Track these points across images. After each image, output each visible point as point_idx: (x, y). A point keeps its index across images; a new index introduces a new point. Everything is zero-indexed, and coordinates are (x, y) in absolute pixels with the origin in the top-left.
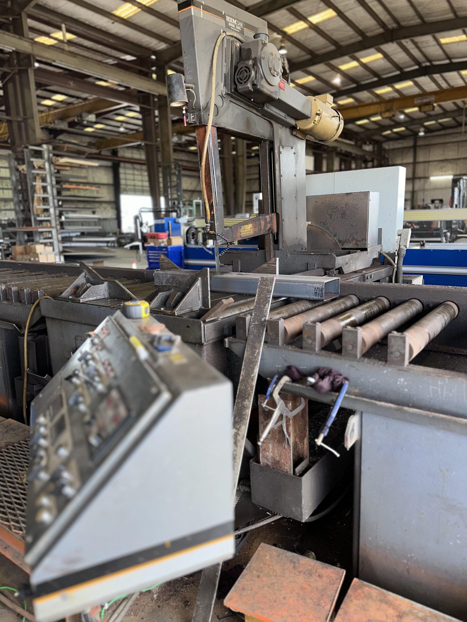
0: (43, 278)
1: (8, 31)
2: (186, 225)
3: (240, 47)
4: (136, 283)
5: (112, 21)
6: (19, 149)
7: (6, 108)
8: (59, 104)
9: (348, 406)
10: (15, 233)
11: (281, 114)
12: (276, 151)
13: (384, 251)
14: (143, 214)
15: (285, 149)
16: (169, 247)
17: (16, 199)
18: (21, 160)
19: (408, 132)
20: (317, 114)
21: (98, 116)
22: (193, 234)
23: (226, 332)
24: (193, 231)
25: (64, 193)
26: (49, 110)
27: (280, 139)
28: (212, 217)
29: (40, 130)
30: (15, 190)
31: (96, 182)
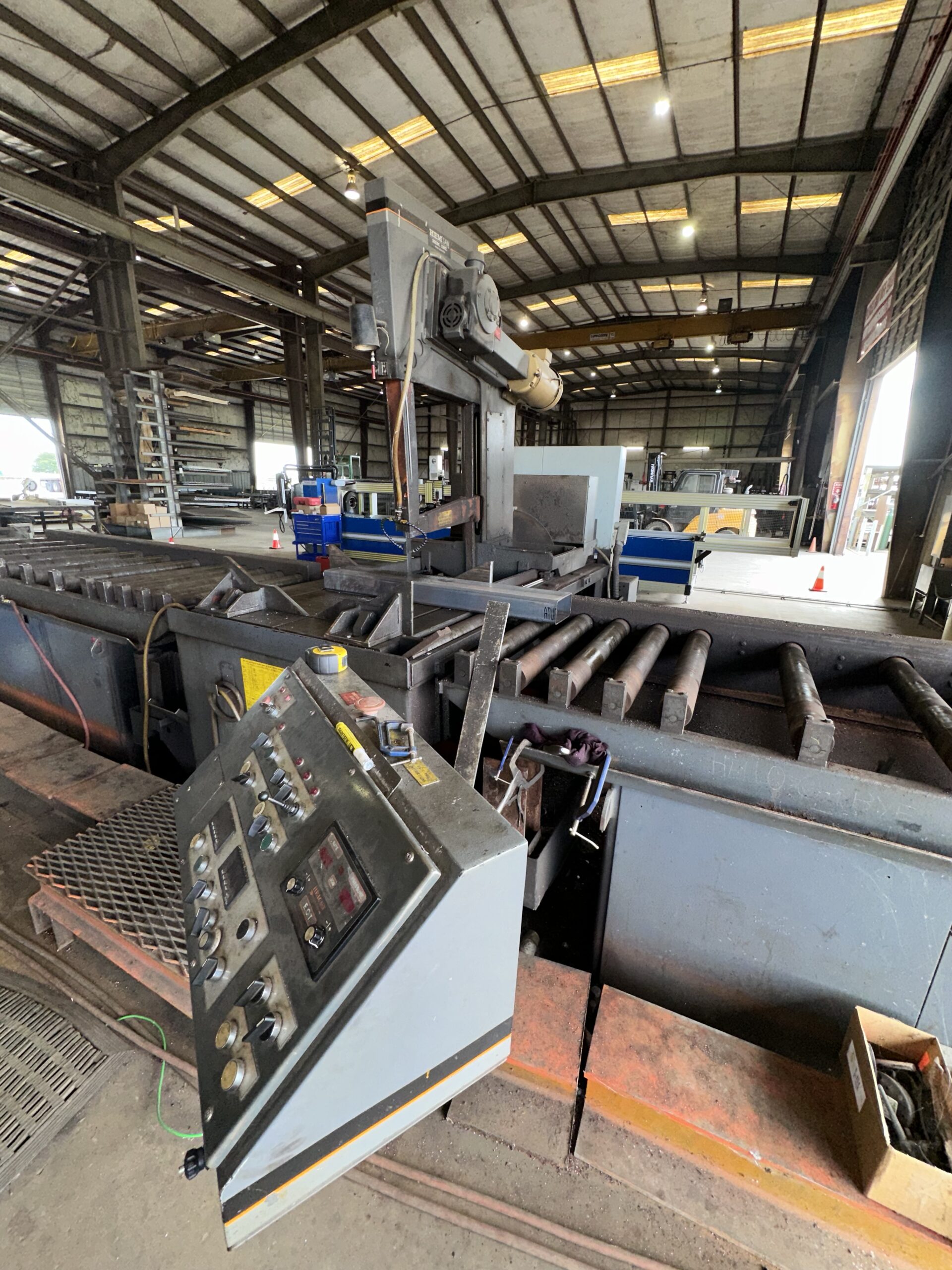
0: (165, 567)
2: (343, 488)
3: (448, 276)
5: (243, 211)
6: (117, 373)
8: (171, 315)
10: (114, 486)
11: (492, 371)
12: (483, 418)
13: (599, 547)
14: (288, 472)
15: (493, 415)
16: (322, 516)
17: (113, 441)
18: (119, 389)
19: (598, 393)
20: (535, 375)
21: (223, 337)
22: (353, 501)
24: (353, 495)
25: (179, 437)
26: (157, 323)
27: (488, 403)
28: (405, 501)
29: (145, 349)
30: (111, 428)
31: (222, 423)
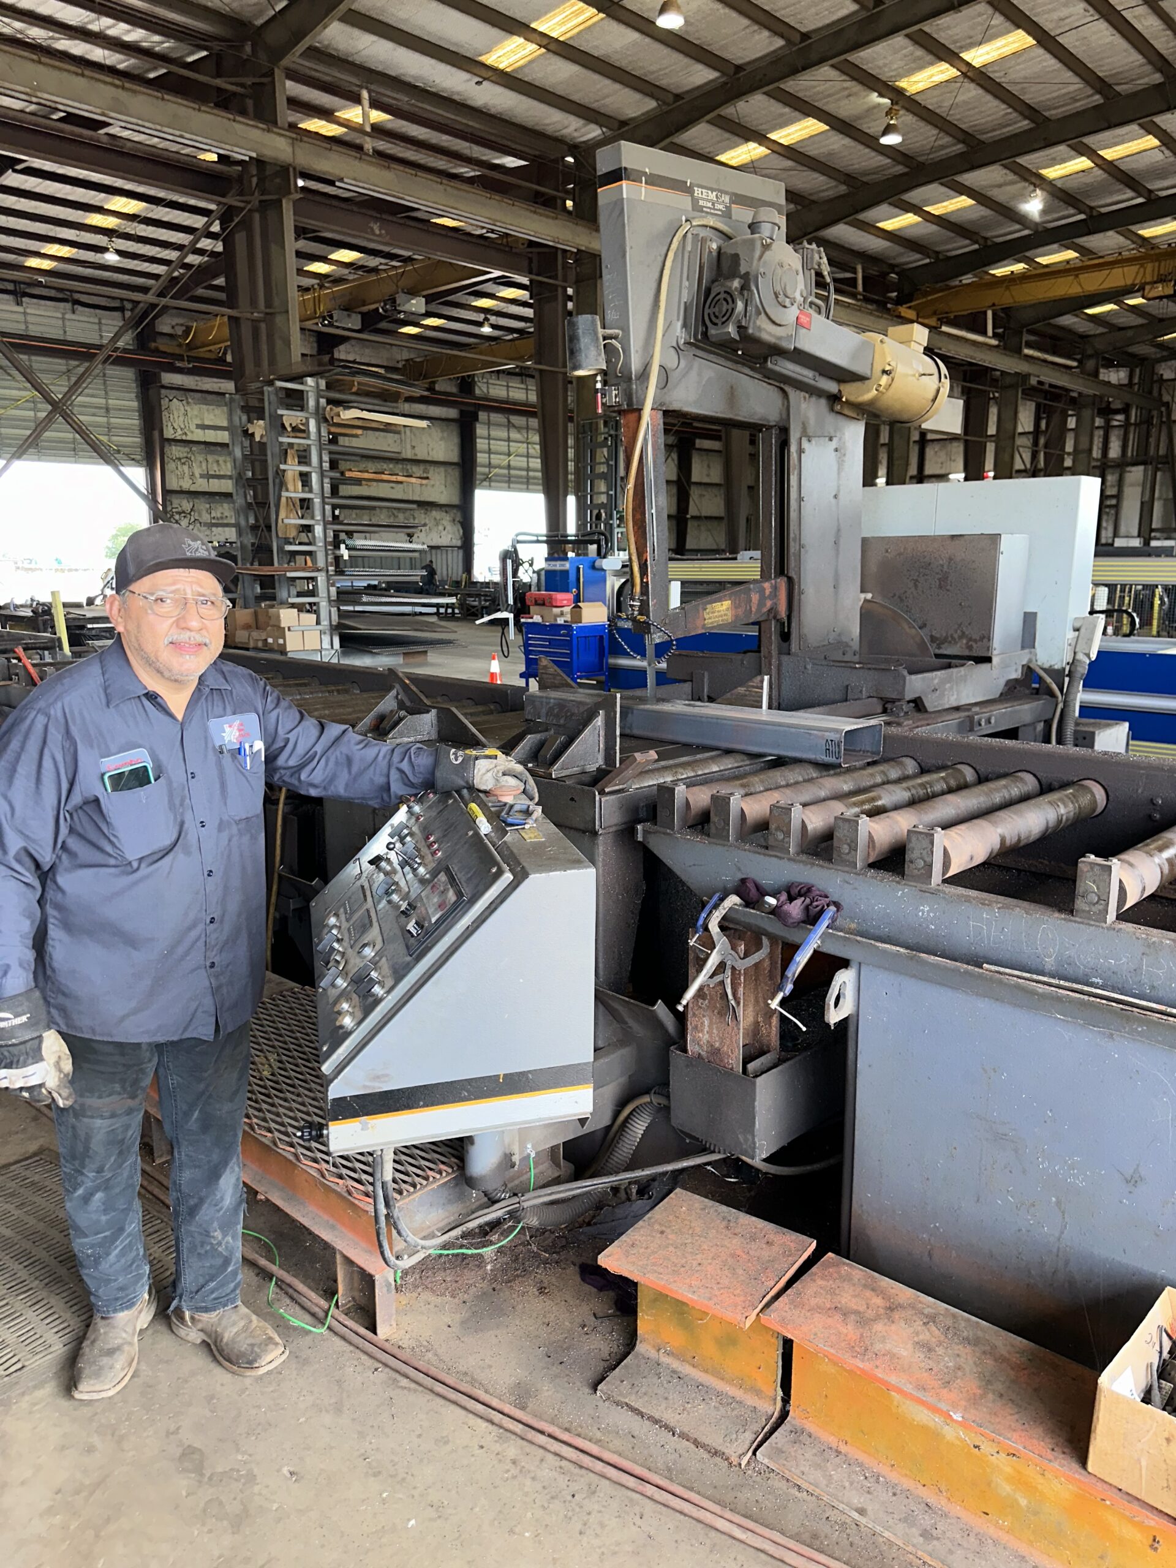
0: (312, 693)
1: (243, 112)
2: (617, 574)
3: (720, 249)
4: (491, 712)
5: (477, 79)
6: (254, 386)
7: (226, 282)
8: (346, 271)
9: (834, 949)
11: (806, 375)
12: (793, 448)
13: (1039, 663)
14: (519, 547)
15: (813, 442)
16: (574, 626)
17: (239, 501)
18: (255, 411)
20: (884, 372)
21: (429, 299)
23: (642, 814)
25: (344, 490)
26: (321, 286)
27: (803, 424)
28: (645, 586)
29: (299, 334)
30: (239, 479)
31: (419, 457)
